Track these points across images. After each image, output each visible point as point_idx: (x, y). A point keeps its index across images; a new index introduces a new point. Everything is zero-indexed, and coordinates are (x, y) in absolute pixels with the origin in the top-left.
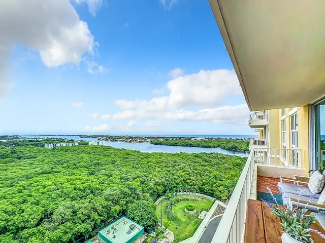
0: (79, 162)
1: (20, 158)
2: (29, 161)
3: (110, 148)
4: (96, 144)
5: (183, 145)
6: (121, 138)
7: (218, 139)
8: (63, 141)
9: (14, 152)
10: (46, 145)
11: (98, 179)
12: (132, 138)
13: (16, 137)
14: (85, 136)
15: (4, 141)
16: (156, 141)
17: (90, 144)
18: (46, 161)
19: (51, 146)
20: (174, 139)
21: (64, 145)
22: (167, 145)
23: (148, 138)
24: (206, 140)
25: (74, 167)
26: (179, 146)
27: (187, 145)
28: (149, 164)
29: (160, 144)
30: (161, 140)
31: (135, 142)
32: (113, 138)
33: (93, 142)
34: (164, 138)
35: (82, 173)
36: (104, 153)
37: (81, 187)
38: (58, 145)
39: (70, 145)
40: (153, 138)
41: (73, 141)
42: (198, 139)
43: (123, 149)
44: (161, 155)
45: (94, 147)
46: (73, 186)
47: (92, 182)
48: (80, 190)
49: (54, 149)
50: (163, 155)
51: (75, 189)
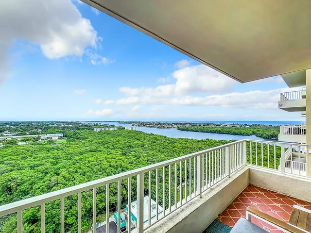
0: (116, 144)
1: (78, 139)
2: (83, 141)
3: (141, 133)
4: (131, 129)
5: (211, 132)
6: (151, 124)
7: (254, 126)
8: (107, 126)
9: (75, 134)
10: (95, 129)
11: (128, 159)
12: (161, 124)
13: (77, 123)
14: (122, 122)
15: (71, 126)
16: (183, 127)
17: (126, 129)
18: (94, 142)
19: (98, 130)
20: (202, 125)
21: (107, 129)
22: (194, 131)
23: (175, 124)
24: (238, 126)
25: (112, 147)
26: (207, 132)
27: (215, 132)
28: (174, 149)
29: (187, 130)
30: (188, 126)
31: (164, 128)
32: (145, 124)
33: (128, 127)
34: (190, 124)
35: (117, 153)
36: (136, 137)
37: (114, 164)
38: (103, 129)
39: (111, 129)
40: (180, 124)
41: (113, 126)
42: (228, 126)
43: (151, 134)
44: (187, 141)
45: (128, 131)
46: (108, 163)
47: (123, 161)
48: (114, 167)
49: (100, 132)
50: (189, 141)
51: (110, 166)
